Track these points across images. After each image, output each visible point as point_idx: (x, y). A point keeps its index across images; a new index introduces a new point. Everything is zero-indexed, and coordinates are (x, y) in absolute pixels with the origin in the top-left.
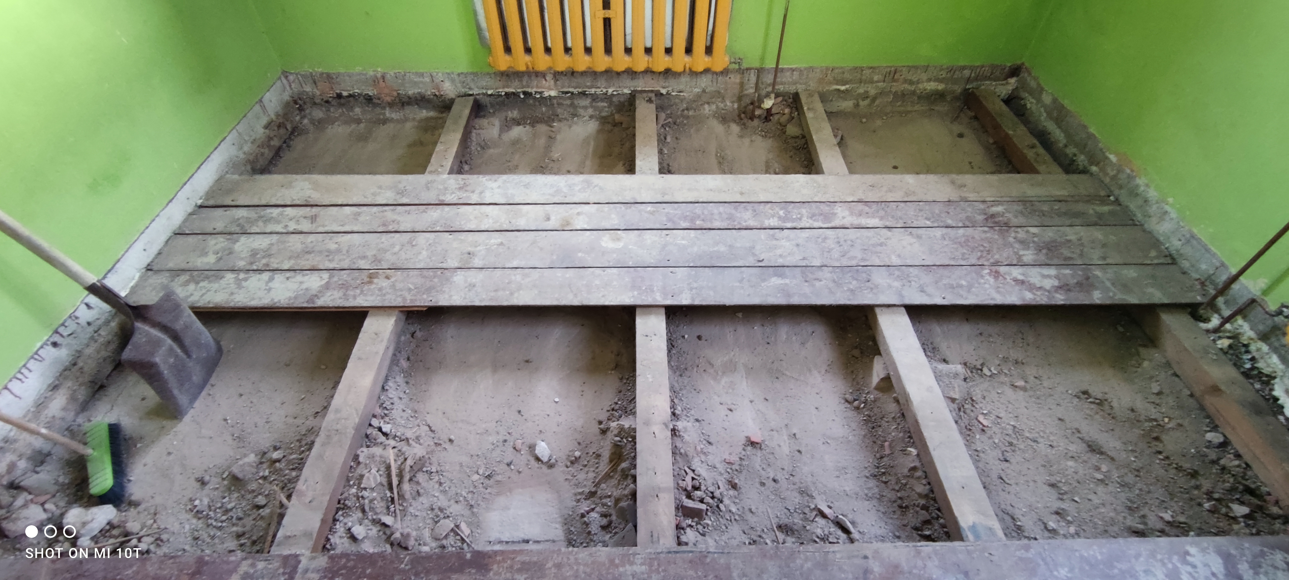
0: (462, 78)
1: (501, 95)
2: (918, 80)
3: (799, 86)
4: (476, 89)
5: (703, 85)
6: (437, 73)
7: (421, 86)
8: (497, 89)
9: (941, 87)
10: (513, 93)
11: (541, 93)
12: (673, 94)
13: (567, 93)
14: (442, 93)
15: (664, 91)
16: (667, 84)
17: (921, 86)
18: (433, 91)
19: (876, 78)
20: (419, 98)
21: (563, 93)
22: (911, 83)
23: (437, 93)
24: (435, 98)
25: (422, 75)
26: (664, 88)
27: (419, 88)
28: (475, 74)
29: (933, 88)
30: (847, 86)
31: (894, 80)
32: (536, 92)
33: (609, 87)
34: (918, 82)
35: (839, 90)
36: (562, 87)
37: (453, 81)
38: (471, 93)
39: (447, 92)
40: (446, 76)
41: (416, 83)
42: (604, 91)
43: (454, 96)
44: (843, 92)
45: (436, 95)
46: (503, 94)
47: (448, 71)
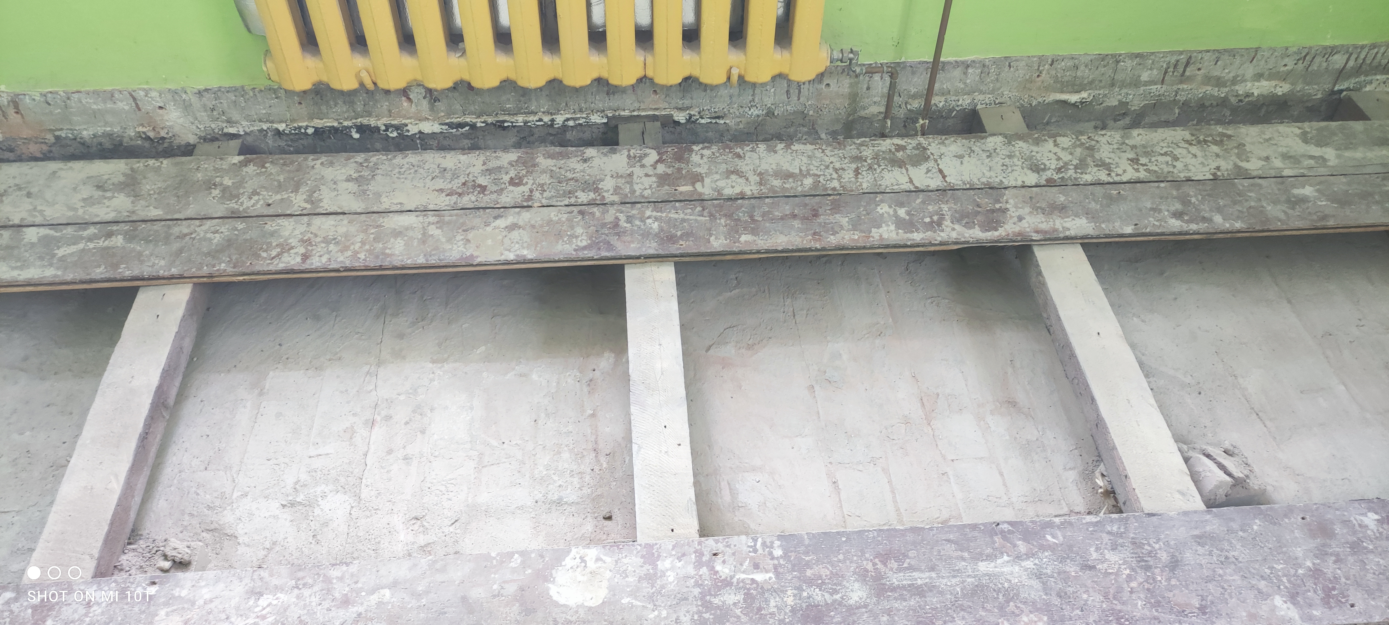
0: (209, 100)
1: (306, 134)
2: (1235, 78)
3: (979, 97)
4: (245, 123)
5: (769, 101)
6: (147, 92)
7: (109, 118)
8: (293, 121)
9: (1282, 89)
10: (334, 130)
11: (397, 128)
12: (703, 121)
13: (461, 125)
14: (163, 134)
15: (681, 117)
16: (687, 102)
17: (1241, 89)
18: (140, 129)
19: (1145, 76)
20: (108, 145)
21: (451, 125)
22: (1219, 82)
23: (151, 135)
24: (147, 144)
25: (111, 96)
26: (680, 109)
27: (106, 124)
28: (239, 91)
29: (1265, 92)
30: (1084, 95)
31: (1183, 78)
32: (387, 127)
33: (558, 112)
34: (1234, 81)
35: (1065, 102)
36: (449, 115)
37: (187, 107)
38: (232, 130)
39: (177, 129)
40: (169, 96)
41: (95, 114)
42: (546, 119)
43: (192, 139)
44: (1074, 105)
45: (148, 138)
46: (310, 131)
47: (172, 86)
